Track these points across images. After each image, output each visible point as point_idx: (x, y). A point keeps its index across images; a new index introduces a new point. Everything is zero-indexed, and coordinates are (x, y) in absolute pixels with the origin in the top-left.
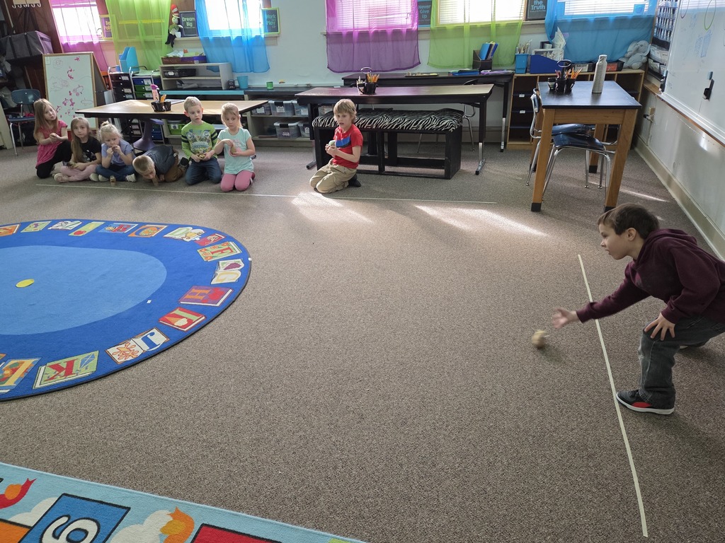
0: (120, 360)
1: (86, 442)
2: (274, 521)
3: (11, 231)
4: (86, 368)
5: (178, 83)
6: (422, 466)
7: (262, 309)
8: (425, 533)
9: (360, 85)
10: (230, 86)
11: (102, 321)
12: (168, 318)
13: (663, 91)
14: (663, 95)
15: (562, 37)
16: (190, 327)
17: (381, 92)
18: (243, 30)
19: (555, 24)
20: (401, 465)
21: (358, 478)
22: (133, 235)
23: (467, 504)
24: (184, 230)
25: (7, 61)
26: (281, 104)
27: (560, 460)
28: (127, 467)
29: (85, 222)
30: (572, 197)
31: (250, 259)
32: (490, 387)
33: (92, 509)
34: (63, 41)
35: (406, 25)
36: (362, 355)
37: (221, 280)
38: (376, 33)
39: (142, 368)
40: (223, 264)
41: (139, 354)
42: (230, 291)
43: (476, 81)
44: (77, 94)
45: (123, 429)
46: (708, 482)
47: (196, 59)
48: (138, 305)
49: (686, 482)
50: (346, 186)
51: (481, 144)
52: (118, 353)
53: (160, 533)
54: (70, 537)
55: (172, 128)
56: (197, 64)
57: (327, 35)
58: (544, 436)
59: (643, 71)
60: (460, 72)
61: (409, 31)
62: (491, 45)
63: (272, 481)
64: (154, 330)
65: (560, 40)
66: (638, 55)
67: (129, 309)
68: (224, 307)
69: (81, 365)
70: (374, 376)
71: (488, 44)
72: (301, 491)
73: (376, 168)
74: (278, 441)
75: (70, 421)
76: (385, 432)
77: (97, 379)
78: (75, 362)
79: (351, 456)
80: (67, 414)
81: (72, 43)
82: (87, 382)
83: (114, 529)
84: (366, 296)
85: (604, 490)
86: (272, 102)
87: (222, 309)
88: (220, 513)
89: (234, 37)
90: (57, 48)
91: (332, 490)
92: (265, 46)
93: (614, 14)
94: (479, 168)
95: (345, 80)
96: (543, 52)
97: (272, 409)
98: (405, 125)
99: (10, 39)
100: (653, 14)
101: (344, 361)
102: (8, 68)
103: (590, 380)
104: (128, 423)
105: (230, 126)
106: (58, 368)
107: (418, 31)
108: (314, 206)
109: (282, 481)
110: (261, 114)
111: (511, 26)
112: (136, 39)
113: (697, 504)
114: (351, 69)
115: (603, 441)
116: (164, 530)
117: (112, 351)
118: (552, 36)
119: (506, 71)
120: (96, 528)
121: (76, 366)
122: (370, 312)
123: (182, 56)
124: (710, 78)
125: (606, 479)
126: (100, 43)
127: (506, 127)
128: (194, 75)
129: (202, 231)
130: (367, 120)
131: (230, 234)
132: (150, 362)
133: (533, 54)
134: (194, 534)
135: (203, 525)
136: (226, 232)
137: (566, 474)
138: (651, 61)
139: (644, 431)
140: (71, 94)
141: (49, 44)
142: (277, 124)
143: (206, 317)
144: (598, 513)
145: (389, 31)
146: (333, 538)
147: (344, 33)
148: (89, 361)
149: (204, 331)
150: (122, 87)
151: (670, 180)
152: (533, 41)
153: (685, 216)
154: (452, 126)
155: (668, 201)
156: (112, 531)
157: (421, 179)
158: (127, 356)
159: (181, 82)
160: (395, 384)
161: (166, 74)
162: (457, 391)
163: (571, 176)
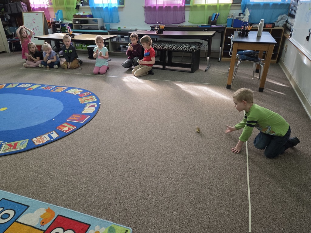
0: (37, 143)
1: (16, 177)
2: (89, 216)
3: (2, 87)
4: (22, 146)
5: (80, 26)
6: (157, 195)
7: (101, 125)
8: (153, 224)
9: (156, 30)
10: (102, 28)
11: (33, 126)
12: (60, 127)
13: (291, 37)
14: (291, 39)
15: (248, 11)
16: (69, 131)
17: (165, 33)
18: (108, 4)
19: (245, 5)
20: (148, 195)
21: (129, 199)
22: (52, 91)
23: (174, 213)
24: (74, 90)
25: (8, 14)
26: (123, 37)
27: (218, 196)
28: (32, 189)
29: (33, 84)
30: (246, 83)
31: (100, 103)
32: (194, 163)
33: (13, 205)
34: (32, 7)
35: (180, 4)
36: (140, 147)
37: (86, 112)
38: (166, 7)
39: (46, 147)
40: (88, 105)
41: (45, 141)
42: (89, 116)
43: (209, 30)
44: (37, 30)
45: (33, 173)
46: (282, 210)
47: (88, 16)
48: (49, 121)
49: (273, 209)
50: (147, 74)
51: (208, 58)
52: (37, 141)
53: (40, 217)
54: (2, 217)
55: (77, 46)
56: (88, 18)
57: (145, 7)
58: (213, 186)
59: (284, 28)
60: (202, 25)
61: (180, 7)
62: (216, 14)
63: (91, 198)
64: (54, 132)
65: (248, 13)
66: (282, 21)
67: (45, 122)
68: (85, 123)
69: (20, 145)
70: (144, 156)
71: (215, 13)
72: (103, 203)
73: (161, 67)
74: (97, 182)
75: (11, 168)
76: (144, 180)
77: (26, 151)
78: (18, 143)
79: (127, 190)
80: (10, 165)
81: (36, 7)
82: (22, 152)
83: (21, 214)
84: (147, 122)
85: (235, 210)
86: (119, 36)
87: (84, 124)
88: (67, 210)
89: (104, 7)
90: (29, 9)
91: (117, 204)
92: (118, 11)
93: (272, 2)
94: (207, 68)
95: (151, 27)
96: (239, 18)
97: (98, 168)
98: (175, 48)
99: (10, 4)
100: (289, 2)
101: (132, 149)
102: (9, 17)
103: (238, 163)
104: (35, 170)
105: (99, 45)
106: (10, 146)
107: (184, 7)
108: (132, 82)
109: (96, 199)
110: (115, 41)
111: (226, 6)
112: (63, 7)
113: (276, 219)
114: (155, 23)
115: (238, 189)
116: (41, 216)
117: (34, 139)
118: (244, 11)
119: (222, 26)
120: (14, 213)
121: (18, 145)
122: (147, 129)
123: (82, 15)
124: (309, 32)
125: (237, 206)
126: (47, 8)
127: (221, 51)
128: (87, 23)
129: (82, 91)
130: (159, 45)
131: (93, 92)
132: (49, 145)
133: (235, 18)
134: (54, 219)
135: (59, 215)
136: (92, 91)
137: (220, 203)
138: (287, 24)
139: (258, 186)
140: (34, 30)
141: (26, 8)
142: (121, 46)
143: (76, 127)
144: (230, 220)
145: (172, 6)
146: (113, 224)
147: (152, 6)
148: (24, 143)
149: (75, 133)
150: (56, 27)
151: (291, 77)
152: (235, 13)
153: (295, 93)
154: (195, 49)
155: (289, 86)
156: (20, 215)
157: (181, 72)
158: (40, 142)
159: (81, 26)
160: (152, 160)
161: (75, 22)
162: (179, 165)
163: (247, 74)
